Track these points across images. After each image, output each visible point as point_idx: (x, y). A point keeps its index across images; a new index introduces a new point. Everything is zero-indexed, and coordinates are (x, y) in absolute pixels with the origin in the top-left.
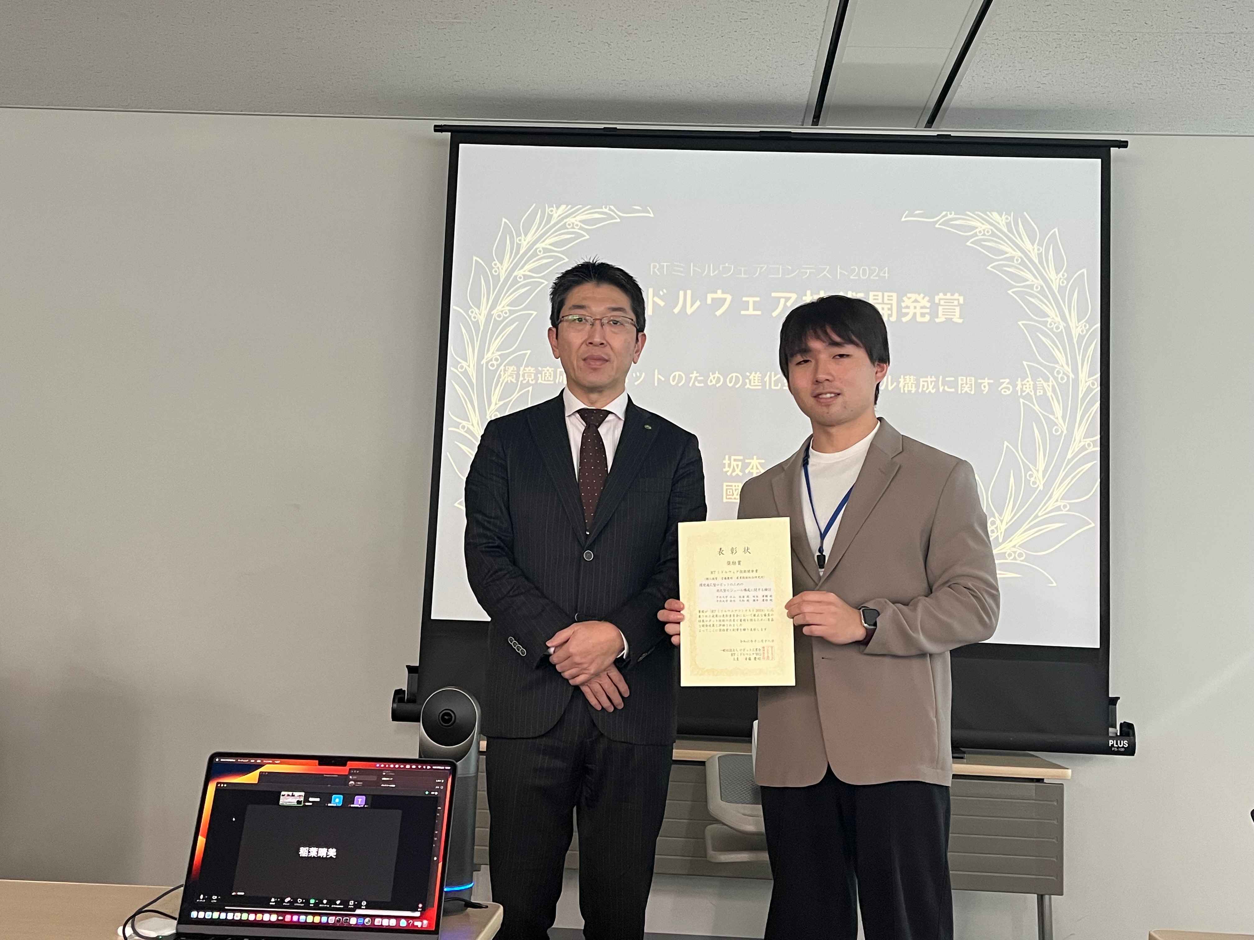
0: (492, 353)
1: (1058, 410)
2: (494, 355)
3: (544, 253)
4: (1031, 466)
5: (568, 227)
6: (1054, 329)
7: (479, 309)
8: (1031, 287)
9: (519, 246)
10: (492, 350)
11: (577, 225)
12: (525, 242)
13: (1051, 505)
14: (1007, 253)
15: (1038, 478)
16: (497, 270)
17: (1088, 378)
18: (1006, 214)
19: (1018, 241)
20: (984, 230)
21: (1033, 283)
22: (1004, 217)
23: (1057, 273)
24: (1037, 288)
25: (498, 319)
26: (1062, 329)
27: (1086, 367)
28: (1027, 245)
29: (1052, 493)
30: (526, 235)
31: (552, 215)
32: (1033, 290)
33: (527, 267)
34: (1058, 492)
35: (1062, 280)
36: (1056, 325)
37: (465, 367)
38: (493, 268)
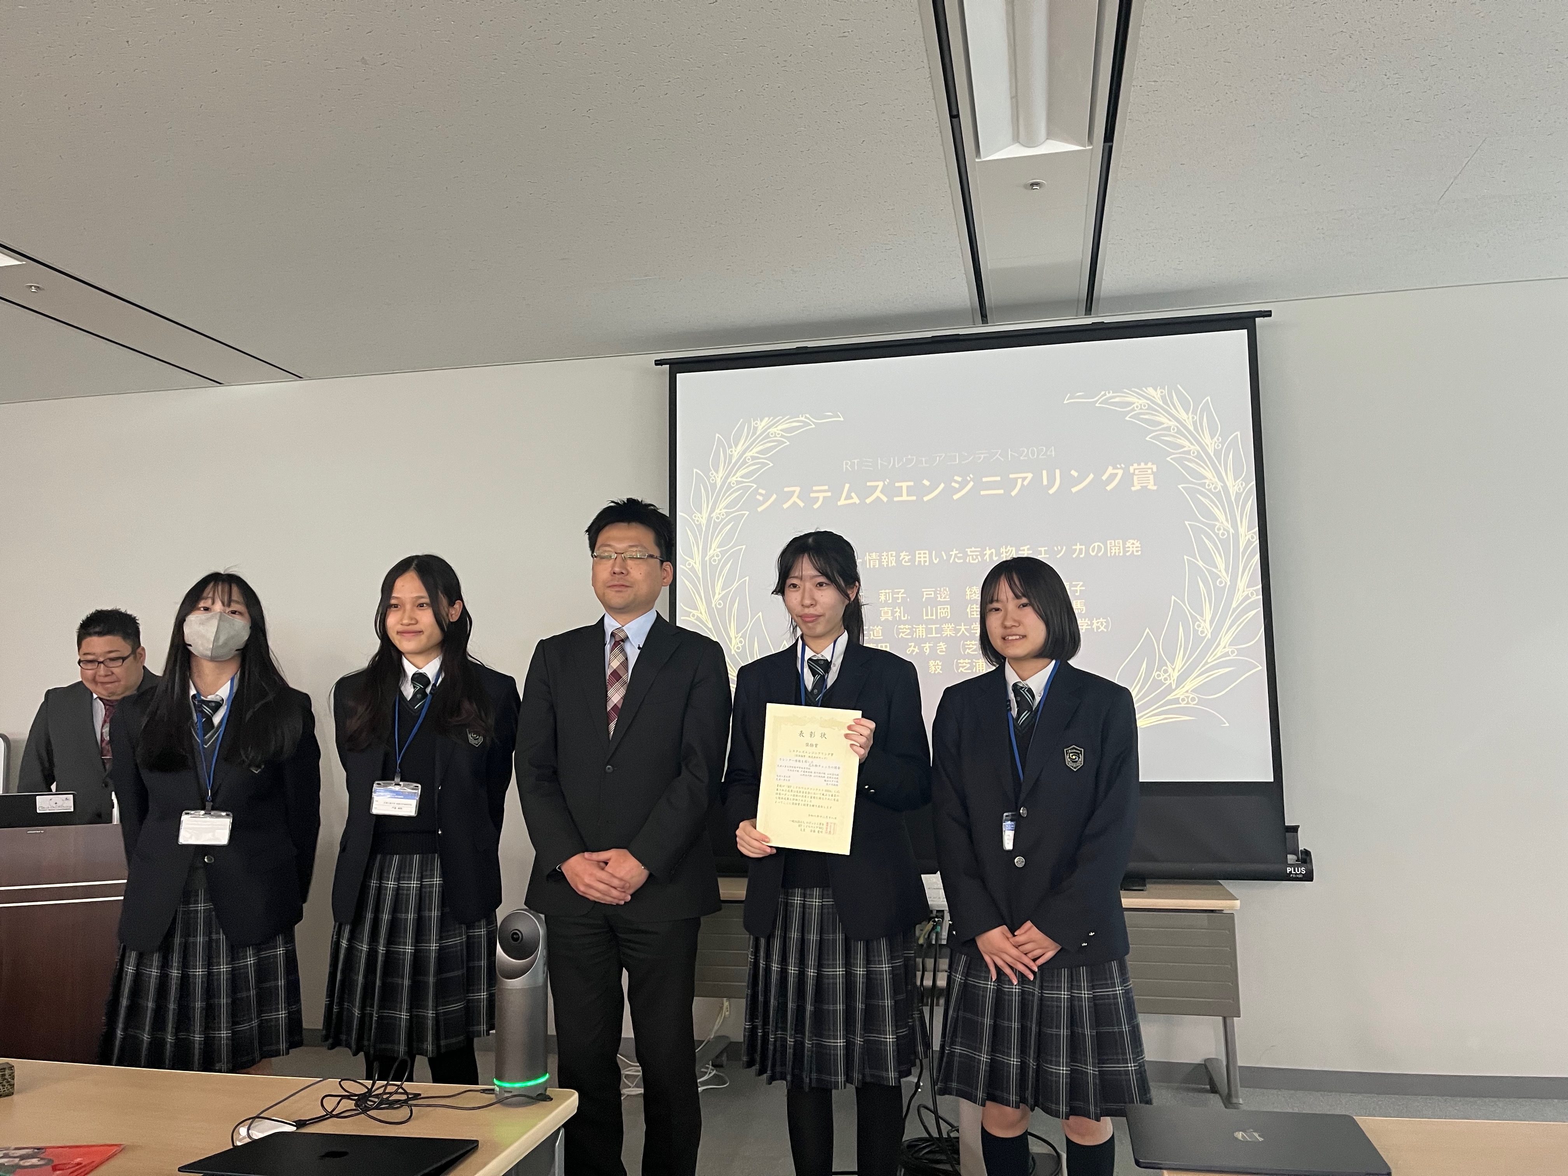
1: (1221, 565)
2: (715, 551)
3: (752, 460)
4: (1198, 617)
5: (771, 436)
6: (1213, 490)
7: (701, 513)
8: (1188, 452)
9: (731, 456)
10: (713, 546)
11: (779, 434)
12: (736, 452)
13: (1219, 652)
14: (1163, 424)
15: (1206, 627)
16: (714, 479)
17: (1247, 532)
18: (1160, 389)
19: (1174, 412)
20: (1141, 405)
21: (1189, 448)
22: (1159, 391)
23: (1212, 439)
24: (1194, 453)
25: (716, 520)
26: (1220, 489)
27: (1245, 522)
28: (1183, 415)
29: (1220, 640)
30: (736, 446)
32: (1190, 455)
33: (739, 474)
34: (1226, 639)
35: (1216, 444)
36: (1214, 485)
37: (692, 563)
38: (711, 477)
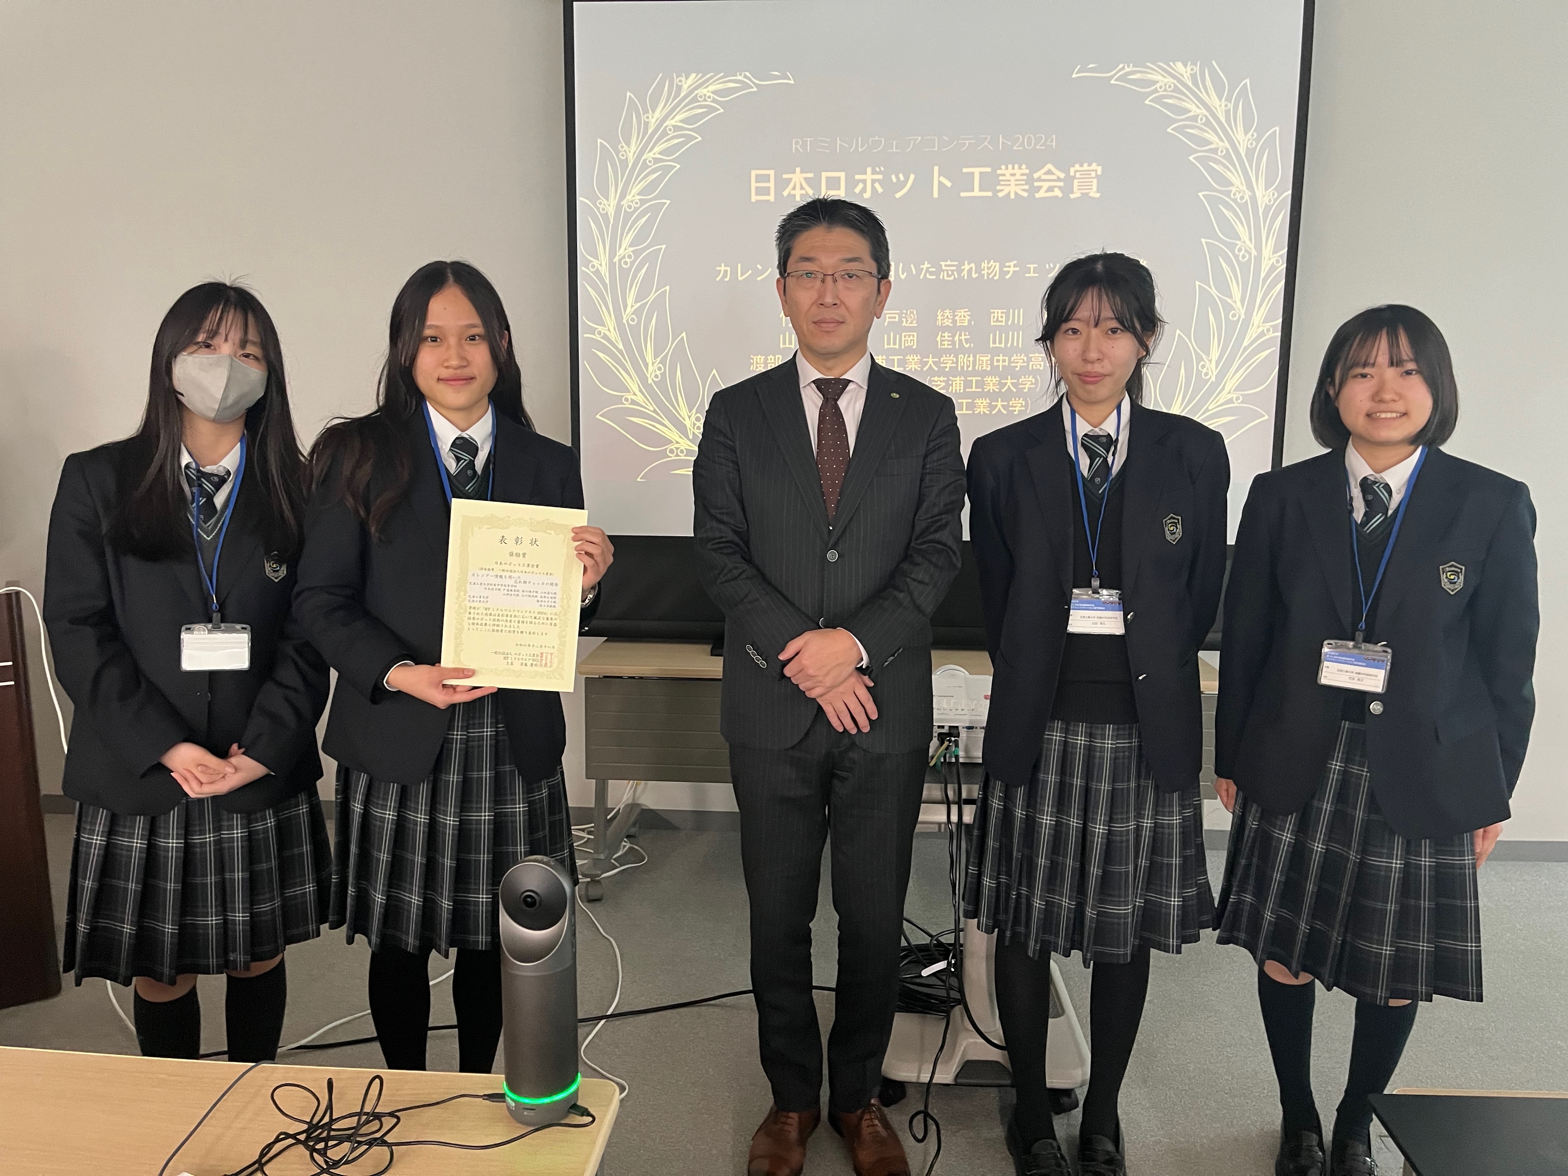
0: (625, 248)
1: (1237, 294)
2: (627, 251)
3: (675, 131)
4: (1204, 356)
5: (699, 99)
6: (1239, 200)
7: (607, 200)
8: (1215, 151)
9: (647, 124)
10: (624, 245)
11: (709, 97)
12: (654, 119)
13: (1223, 397)
14: (1190, 111)
15: (1211, 370)
16: (624, 153)
17: (1273, 254)
18: (1191, 64)
19: (1204, 96)
20: (1165, 85)
21: (1217, 145)
22: (1189, 68)
23: (1246, 133)
24: (1222, 151)
25: (628, 210)
26: (1247, 199)
27: (1271, 242)
29: (1225, 383)
30: (654, 110)
31: (681, 86)
32: (1217, 154)
33: (657, 149)
34: (1231, 382)
35: (1250, 141)
36: (1241, 194)
37: (596, 265)
38: (621, 151)
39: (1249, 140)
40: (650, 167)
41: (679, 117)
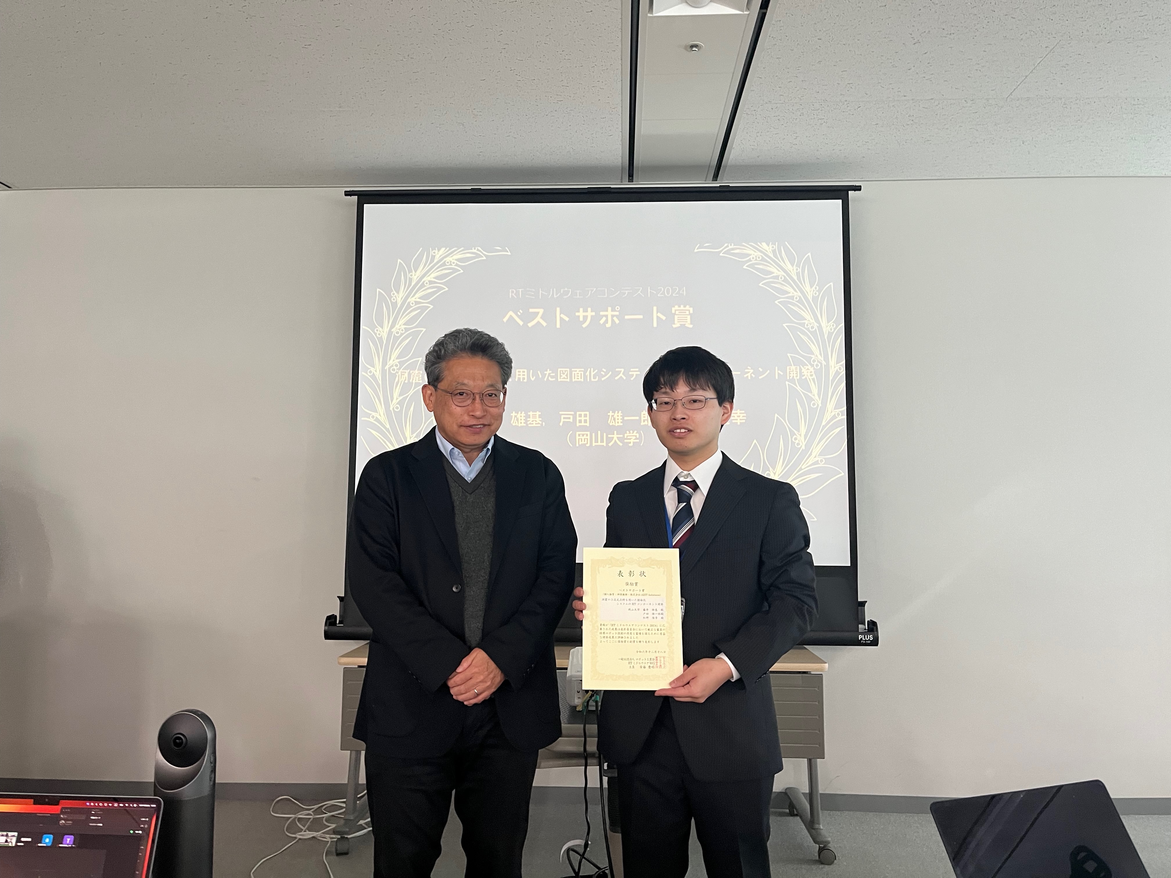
0: (393, 361)
1: (815, 390)
2: (394, 362)
3: (429, 284)
4: (796, 432)
5: (447, 264)
6: (810, 329)
7: (382, 327)
8: (792, 298)
9: (411, 280)
10: (392, 359)
11: (454, 263)
12: (415, 277)
13: (811, 460)
14: (773, 273)
15: (801, 440)
17: (836, 364)
18: (772, 244)
19: (782, 264)
20: (756, 257)
21: (793, 295)
22: (771, 246)
23: (811, 287)
24: (796, 298)
25: (396, 334)
26: (816, 329)
27: (835, 356)
28: (789, 266)
29: (812, 451)
30: (416, 270)
31: (435, 256)
32: (793, 300)
33: (417, 295)
36: (811, 325)
37: (372, 371)
38: (392, 297)
39: (814, 291)
40: (412, 307)
41: (433, 275)
